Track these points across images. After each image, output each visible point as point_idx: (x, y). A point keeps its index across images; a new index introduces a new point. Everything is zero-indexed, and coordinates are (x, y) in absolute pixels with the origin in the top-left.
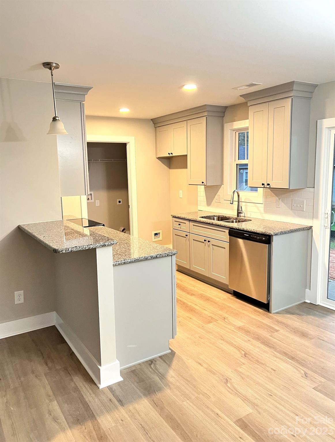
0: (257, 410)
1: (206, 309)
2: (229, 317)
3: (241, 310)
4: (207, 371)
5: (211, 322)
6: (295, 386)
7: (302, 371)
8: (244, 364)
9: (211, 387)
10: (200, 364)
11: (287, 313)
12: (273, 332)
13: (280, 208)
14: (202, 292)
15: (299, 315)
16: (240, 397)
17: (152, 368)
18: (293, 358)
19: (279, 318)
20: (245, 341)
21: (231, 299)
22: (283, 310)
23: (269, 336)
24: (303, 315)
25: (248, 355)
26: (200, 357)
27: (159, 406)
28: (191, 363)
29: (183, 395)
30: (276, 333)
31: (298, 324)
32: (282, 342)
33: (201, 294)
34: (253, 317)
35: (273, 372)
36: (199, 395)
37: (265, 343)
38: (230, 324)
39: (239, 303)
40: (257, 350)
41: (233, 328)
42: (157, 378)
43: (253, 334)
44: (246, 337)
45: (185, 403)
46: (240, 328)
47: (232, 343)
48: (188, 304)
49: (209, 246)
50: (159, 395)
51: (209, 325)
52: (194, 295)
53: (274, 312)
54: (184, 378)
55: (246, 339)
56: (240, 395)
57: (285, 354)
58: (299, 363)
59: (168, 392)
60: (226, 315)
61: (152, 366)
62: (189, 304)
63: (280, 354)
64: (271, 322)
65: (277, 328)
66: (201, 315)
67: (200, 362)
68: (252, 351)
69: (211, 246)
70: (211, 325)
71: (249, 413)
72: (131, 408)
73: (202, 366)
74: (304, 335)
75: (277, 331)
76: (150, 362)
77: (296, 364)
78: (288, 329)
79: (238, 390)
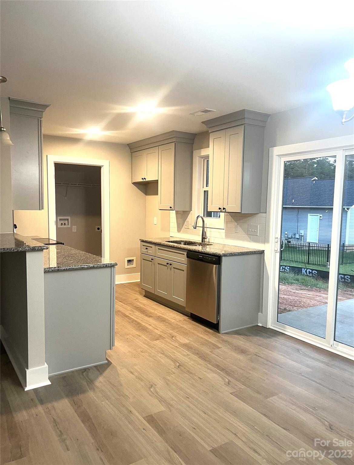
0: (170, 409)
1: (158, 329)
2: (177, 335)
3: (192, 331)
4: (137, 378)
5: (158, 339)
6: (214, 391)
7: (227, 380)
8: (174, 373)
9: (134, 391)
10: (132, 373)
11: (236, 334)
12: (215, 349)
13: (238, 234)
14: (161, 315)
15: (246, 335)
16: (158, 399)
17: (83, 375)
18: (223, 370)
19: (226, 337)
20: (184, 355)
21: (187, 321)
22: (233, 332)
23: (210, 352)
24: (250, 336)
25: (182, 366)
26: (134, 367)
27: (77, 405)
28: (123, 372)
29: (104, 396)
30: (217, 350)
31: (241, 342)
32: (219, 357)
33: (158, 316)
34: (202, 336)
35: (199, 379)
36: (120, 396)
37: (203, 357)
38: (176, 341)
39: (193, 324)
40: (192, 362)
41: (177, 345)
42: (85, 383)
43: (194, 350)
44: (187, 352)
45: (103, 403)
46: (185, 345)
47: (171, 356)
48: (142, 325)
49: (171, 269)
50: (81, 396)
51: (155, 341)
52: (151, 317)
53: (223, 332)
54: (111, 383)
55: (185, 354)
56: (159, 397)
57: (218, 366)
58: (227, 374)
59: (91, 394)
60: (175, 334)
61: (84, 374)
62: (144, 324)
63: (212, 366)
64: (217, 340)
65: (220, 346)
66: (151, 334)
67: (132, 371)
68: (188, 363)
69: (173, 269)
70: (157, 342)
71: (161, 410)
72: (50, 405)
73: (133, 374)
74: (243, 352)
75: (219, 348)
76: (83, 371)
77: (224, 374)
78: (230, 347)
79: (159, 393)
